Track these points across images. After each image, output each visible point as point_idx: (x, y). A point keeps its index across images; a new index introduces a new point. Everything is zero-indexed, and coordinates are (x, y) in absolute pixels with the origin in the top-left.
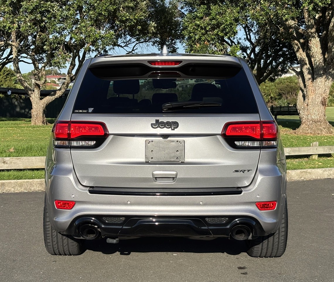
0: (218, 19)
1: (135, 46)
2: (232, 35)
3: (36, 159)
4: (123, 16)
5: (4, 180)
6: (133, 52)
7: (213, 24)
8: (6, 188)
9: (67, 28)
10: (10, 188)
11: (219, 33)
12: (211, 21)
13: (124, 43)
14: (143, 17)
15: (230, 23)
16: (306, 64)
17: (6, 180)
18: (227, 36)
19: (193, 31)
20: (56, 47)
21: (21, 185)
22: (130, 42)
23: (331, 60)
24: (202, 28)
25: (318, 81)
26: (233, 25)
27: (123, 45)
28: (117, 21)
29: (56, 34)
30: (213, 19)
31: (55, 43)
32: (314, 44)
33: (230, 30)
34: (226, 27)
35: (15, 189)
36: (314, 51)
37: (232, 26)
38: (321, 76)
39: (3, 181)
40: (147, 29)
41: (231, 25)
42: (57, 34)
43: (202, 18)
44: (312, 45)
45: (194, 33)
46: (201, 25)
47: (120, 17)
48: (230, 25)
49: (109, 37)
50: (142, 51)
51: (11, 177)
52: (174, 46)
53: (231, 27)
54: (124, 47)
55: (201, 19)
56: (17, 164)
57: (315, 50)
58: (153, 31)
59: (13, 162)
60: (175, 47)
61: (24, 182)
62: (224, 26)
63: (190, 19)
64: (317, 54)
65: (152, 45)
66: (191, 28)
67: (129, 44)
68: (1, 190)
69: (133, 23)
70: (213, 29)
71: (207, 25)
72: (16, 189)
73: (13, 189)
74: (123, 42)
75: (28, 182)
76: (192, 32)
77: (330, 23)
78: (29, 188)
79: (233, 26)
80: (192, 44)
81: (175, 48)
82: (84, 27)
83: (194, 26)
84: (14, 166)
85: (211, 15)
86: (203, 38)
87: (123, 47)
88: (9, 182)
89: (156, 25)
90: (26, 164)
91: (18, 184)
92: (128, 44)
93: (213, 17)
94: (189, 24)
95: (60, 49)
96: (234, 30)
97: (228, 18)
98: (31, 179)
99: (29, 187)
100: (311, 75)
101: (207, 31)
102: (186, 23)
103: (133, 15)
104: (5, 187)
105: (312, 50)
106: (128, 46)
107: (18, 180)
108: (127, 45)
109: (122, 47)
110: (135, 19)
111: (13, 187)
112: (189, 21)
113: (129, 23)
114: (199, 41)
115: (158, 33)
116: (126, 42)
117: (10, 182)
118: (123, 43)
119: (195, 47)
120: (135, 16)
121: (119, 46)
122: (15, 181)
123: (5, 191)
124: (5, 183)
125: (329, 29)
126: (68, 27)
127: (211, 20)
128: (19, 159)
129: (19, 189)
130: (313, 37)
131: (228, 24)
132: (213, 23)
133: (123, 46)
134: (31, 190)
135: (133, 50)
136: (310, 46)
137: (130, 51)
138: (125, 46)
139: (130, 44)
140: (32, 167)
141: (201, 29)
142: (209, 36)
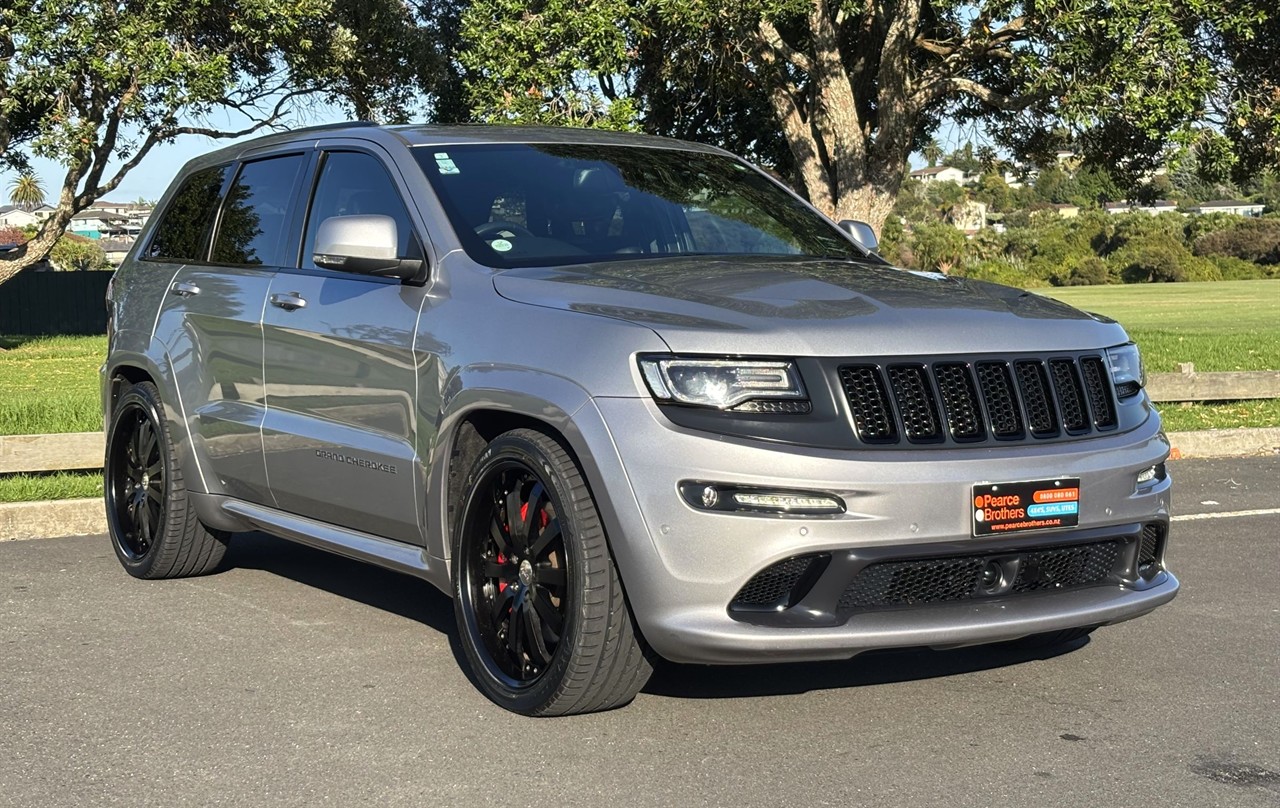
0: (570, 20)
1: (281, 103)
2: (613, 66)
3: (84, 438)
4: (258, 8)
5: (10, 501)
6: (278, 121)
7: (554, 34)
8: (20, 526)
9: (80, 41)
10: (31, 527)
11: (572, 61)
12: (549, 26)
13: (243, 93)
14: (318, 12)
15: (606, 32)
16: (813, 155)
17: (15, 501)
18: (597, 69)
19: (496, 54)
20: (43, 101)
21: (65, 517)
22: (262, 90)
23: (886, 145)
24: (520, 47)
25: (851, 208)
26: (615, 39)
27: (237, 98)
28: (237, 21)
29: (43, 60)
30: (555, 19)
31: (40, 88)
32: (838, 98)
33: (605, 53)
34: (594, 42)
35: (46, 528)
36: (839, 120)
37: (611, 43)
38: (858, 186)
39: (10, 506)
40: (326, 49)
41: (610, 39)
42: (46, 60)
43: (519, 16)
44: (831, 101)
45: (496, 58)
46: (517, 38)
47: (249, 11)
48: (606, 37)
49: (211, 73)
50: (300, 121)
51: (31, 491)
52: (401, 107)
53: (609, 43)
54: (240, 105)
55: (518, 20)
56: (26, 458)
57: (841, 116)
58: (346, 56)
59: (13, 450)
60: (406, 109)
61: (74, 506)
62: (589, 41)
63: (484, 16)
64: (847, 130)
65: (327, 102)
66: (487, 45)
67: (257, 97)
68: (3, 534)
69: (288, 29)
70: (553, 48)
71: (536, 37)
72: (50, 530)
73: (40, 530)
74: (240, 91)
75: (85, 506)
76: (492, 57)
77: (885, 39)
78: (91, 525)
79: (614, 43)
80: (492, 93)
81: (404, 112)
82: (133, 37)
83: (497, 40)
84: (17, 463)
85: (550, 8)
86: (524, 75)
87: (238, 106)
88: (27, 509)
89: (355, 38)
90: (54, 455)
91: (56, 514)
92: (255, 98)
93: (556, 14)
94: (482, 31)
95: (56, 107)
96: (616, 53)
97: (601, 18)
98: (92, 496)
99: (89, 521)
100: (829, 185)
101: (535, 55)
102: (473, 30)
103: (289, 5)
104: (15, 522)
105: (833, 117)
106: (253, 104)
107: (54, 502)
108: (252, 99)
109: (235, 105)
110: (294, 17)
111: (41, 524)
112: (480, 24)
113: (276, 28)
114: (512, 85)
115: (360, 64)
116: (249, 92)
117: (33, 508)
118: (240, 94)
119: (501, 104)
120: (297, 9)
121: (225, 102)
122: (47, 503)
123: (17, 537)
124: (15, 513)
125: (882, 57)
126: (82, 39)
127: (548, 23)
128: (31, 439)
129: (58, 528)
130: (835, 75)
131: (601, 34)
132: (553, 31)
133: (238, 103)
134: (98, 531)
135: (276, 115)
136: (826, 104)
137: (266, 119)
138: (244, 103)
139: (261, 98)
140: (71, 463)
141: (516, 50)
142: (540, 71)
